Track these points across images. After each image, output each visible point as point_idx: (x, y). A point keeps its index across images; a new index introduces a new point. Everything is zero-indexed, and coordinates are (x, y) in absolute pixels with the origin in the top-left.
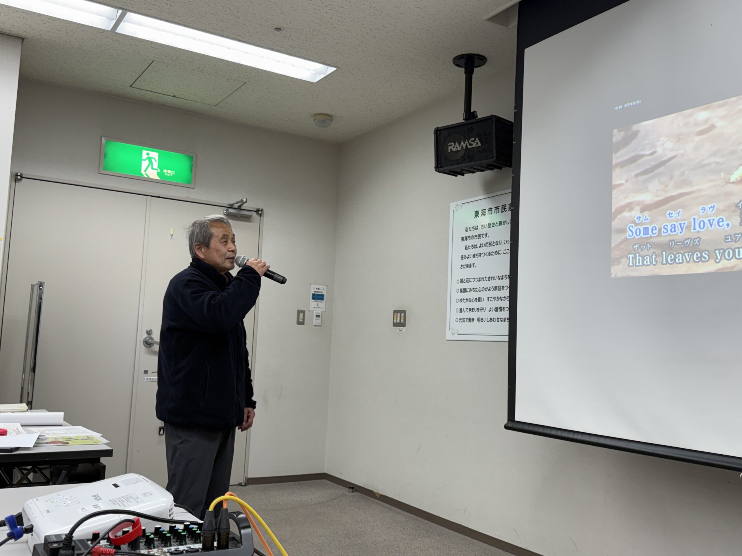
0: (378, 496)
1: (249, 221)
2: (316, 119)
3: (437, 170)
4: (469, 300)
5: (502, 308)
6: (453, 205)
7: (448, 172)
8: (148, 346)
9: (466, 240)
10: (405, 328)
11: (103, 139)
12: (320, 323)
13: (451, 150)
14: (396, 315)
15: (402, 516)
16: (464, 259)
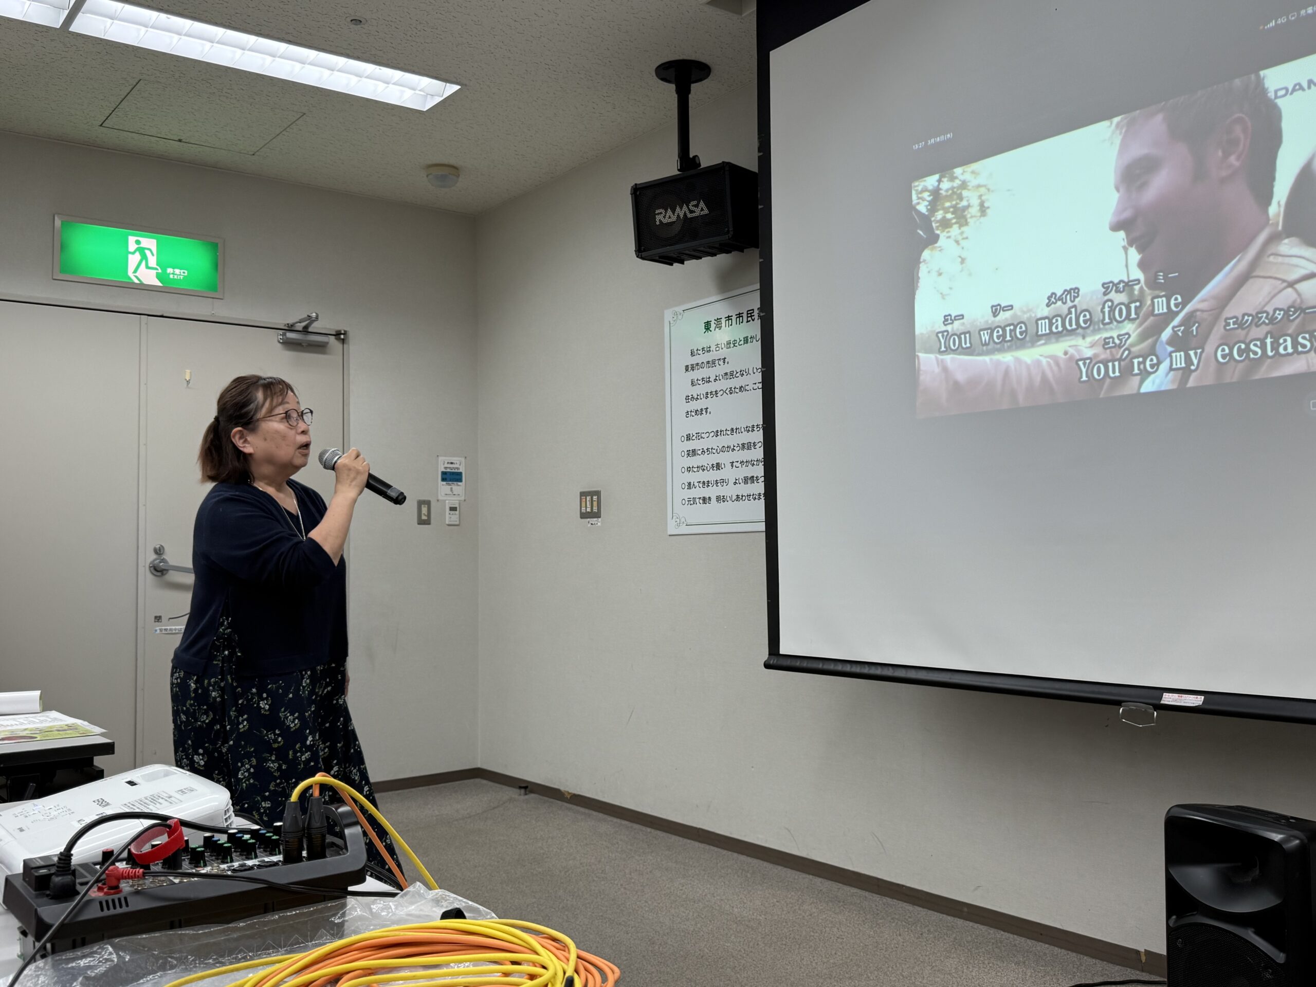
0: (569, 797)
1: (324, 353)
2: (431, 174)
3: (640, 256)
4: (702, 468)
5: (755, 478)
6: (668, 315)
7: (657, 258)
8: (159, 574)
9: (693, 370)
10: (600, 519)
11: (56, 218)
12: (458, 520)
13: (660, 221)
14: (584, 500)
15: (608, 825)
16: (691, 402)
